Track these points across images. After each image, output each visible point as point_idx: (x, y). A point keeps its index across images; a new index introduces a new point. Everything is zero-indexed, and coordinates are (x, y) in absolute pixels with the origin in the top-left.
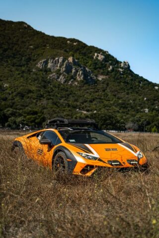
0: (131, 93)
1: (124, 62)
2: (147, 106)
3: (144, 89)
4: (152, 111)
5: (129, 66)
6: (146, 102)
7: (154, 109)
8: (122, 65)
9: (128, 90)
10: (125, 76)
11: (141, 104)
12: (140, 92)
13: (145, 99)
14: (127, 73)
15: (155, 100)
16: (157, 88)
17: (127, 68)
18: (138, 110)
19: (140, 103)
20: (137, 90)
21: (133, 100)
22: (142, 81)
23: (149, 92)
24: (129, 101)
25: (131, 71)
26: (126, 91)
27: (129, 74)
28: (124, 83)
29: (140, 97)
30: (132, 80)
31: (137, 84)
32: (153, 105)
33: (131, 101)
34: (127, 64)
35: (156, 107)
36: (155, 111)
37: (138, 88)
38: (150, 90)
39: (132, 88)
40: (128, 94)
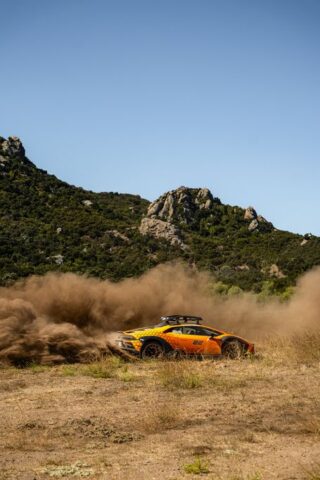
0: (26, 216)
1: (11, 140)
2: (61, 247)
3: (57, 206)
4: (73, 260)
5: (22, 150)
6: (61, 239)
7: (77, 255)
8: (5, 147)
9: (17, 208)
10: (11, 174)
11: (47, 244)
12: (49, 213)
13: (59, 230)
14: (17, 166)
15: (82, 234)
16: (88, 203)
17: (17, 154)
18: (38, 258)
19: (44, 240)
20: (40, 208)
21: (30, 235)
22: (53, 186)
23: (69, 213)
24: (19, 235)
25: (27, 161)
26: (13, 212)
27: (22, 169)
28: (7, 190)
29: (47, 227)
30: (28, 184)
31: (41, 193)
32: (75, 244)
33: (24, 237)
34: (18, 144)
35: (85, 250)
36: (79, 260)
37: (43, 204)
38: (72, 209)
39: (28, 203)
40: (16, 217)
